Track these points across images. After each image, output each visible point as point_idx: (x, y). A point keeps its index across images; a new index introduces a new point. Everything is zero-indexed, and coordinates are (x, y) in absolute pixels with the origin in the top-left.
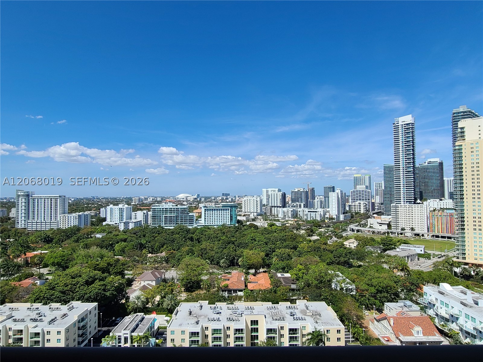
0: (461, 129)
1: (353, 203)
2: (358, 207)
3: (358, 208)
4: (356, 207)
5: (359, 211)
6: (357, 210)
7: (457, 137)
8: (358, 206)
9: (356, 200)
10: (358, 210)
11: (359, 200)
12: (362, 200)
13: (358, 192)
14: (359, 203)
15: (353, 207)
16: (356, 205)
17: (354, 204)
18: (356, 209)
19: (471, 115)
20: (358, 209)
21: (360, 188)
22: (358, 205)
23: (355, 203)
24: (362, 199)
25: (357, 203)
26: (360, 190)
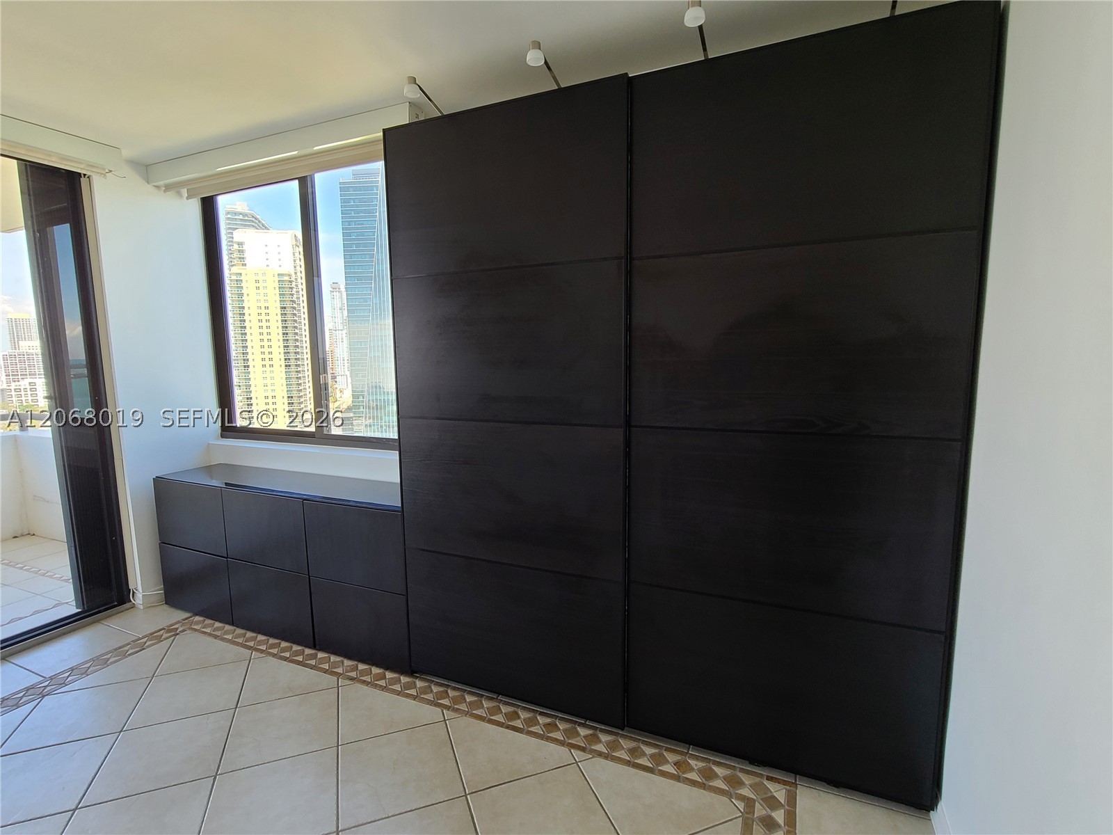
0: (238, 245)
1: (13, 384)
2: (29, 393)
3: (29, 395)
4: (23, 393)
5: (32, 402)
6: (27, 399)
7: (234, 259)
8: (28, 390)
9: (20, 377)
10: (30, 401)
11: (28, 377)
12: (37, 376)
13: (26, 356)
14: (30, 383)
15: (13, 393)
16: (22, 388)
17: (16, 386)
18: (23, 398)
19: (255, 223)
20: (30, 398)
21: (31, 348)
22: (28, 387)
23: (17, 383)
24: (37, 373)
25: (25, 383)
26: (31, 351)
